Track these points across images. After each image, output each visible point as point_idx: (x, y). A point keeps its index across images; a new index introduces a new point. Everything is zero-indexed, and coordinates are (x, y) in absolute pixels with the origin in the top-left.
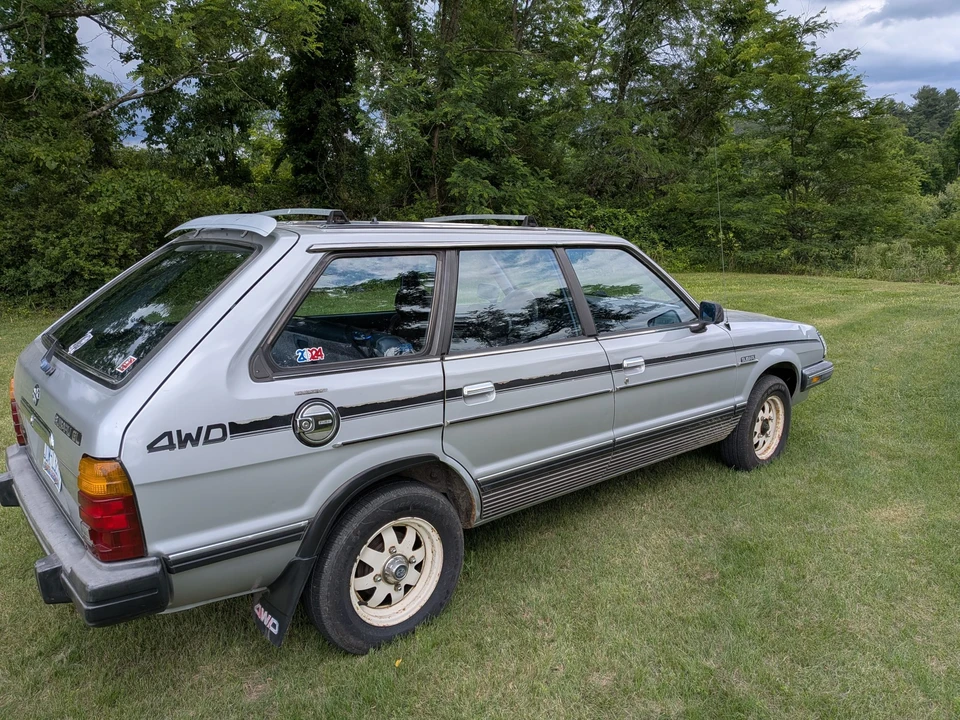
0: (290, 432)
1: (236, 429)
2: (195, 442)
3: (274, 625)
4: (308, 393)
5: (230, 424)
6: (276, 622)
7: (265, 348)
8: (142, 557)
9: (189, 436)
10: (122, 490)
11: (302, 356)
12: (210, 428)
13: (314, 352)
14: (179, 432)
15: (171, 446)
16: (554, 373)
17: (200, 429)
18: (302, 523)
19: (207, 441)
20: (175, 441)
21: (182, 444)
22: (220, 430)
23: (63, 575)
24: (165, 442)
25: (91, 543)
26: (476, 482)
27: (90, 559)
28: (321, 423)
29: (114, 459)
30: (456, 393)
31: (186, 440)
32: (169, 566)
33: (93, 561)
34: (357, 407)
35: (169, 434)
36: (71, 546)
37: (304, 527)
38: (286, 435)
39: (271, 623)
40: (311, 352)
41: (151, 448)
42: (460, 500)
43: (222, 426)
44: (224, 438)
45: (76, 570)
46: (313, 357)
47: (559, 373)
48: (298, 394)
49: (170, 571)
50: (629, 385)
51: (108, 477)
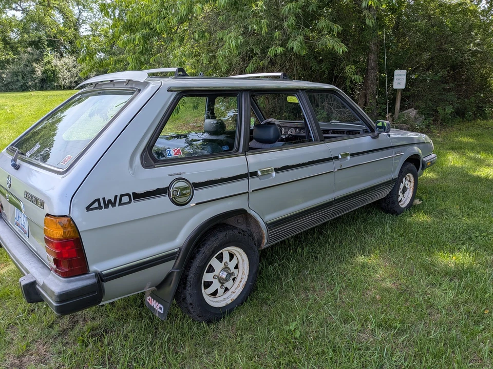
0: (167, 197)
1: (137, 196)
2: (114, 205)
3: (160, 308)
4: (175, 175)
5: (133, 193)
6: (161, 306)
7: (149, 148)
8: (86, 274)
9: (110, 201)
10: (73, 235)
11: (170, 153)
12: (121, 196)
13: (176, 151)
14: (104, 199)
15: (100, 207)
16: (304, 162)
17: (116, 197)
18: (176, 250)
19: (120, 204)
20: (102, 204)
21: (106, 206)
22: (127, 197)
23: (38, 287)
24: (96, 205)
25: (55, 267)
26: (266, 223)
27: (54, 276)
28: (184, 192)
29: (66, 216)
30: (254, 174)
31: (108, 204)
32: (102, 278)
33: (56, 277)
34: (202, 182)
35: (98, 200)
36: (40, 269)
37: (177, 252)
38: (164, 200)
39: (158, 307)
40: (174, 151)
41: (88, 208)
42: (255, 234)
43: (128, 195)
44: (130, 202)
45: (46, 283)
46: (175, 154)
47: (307, 161)
48: (170, 175)
49: (103, 281)
50: (342, 168)
51: (64, 227)
